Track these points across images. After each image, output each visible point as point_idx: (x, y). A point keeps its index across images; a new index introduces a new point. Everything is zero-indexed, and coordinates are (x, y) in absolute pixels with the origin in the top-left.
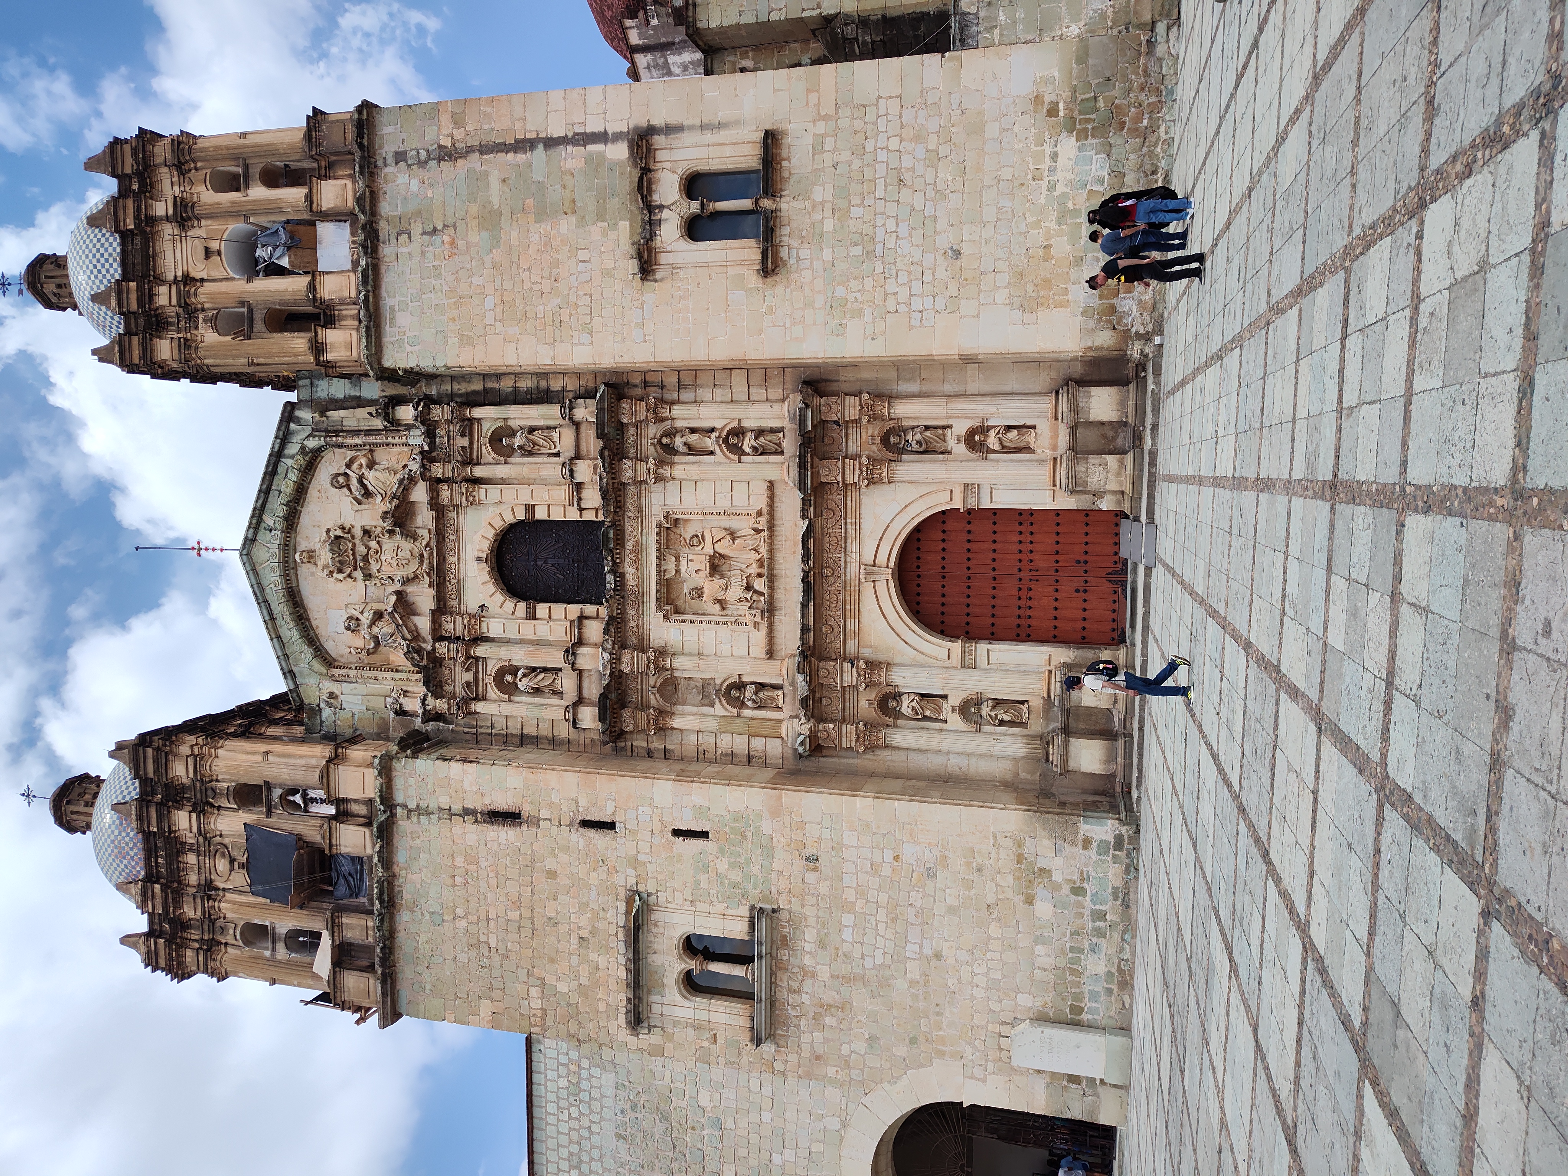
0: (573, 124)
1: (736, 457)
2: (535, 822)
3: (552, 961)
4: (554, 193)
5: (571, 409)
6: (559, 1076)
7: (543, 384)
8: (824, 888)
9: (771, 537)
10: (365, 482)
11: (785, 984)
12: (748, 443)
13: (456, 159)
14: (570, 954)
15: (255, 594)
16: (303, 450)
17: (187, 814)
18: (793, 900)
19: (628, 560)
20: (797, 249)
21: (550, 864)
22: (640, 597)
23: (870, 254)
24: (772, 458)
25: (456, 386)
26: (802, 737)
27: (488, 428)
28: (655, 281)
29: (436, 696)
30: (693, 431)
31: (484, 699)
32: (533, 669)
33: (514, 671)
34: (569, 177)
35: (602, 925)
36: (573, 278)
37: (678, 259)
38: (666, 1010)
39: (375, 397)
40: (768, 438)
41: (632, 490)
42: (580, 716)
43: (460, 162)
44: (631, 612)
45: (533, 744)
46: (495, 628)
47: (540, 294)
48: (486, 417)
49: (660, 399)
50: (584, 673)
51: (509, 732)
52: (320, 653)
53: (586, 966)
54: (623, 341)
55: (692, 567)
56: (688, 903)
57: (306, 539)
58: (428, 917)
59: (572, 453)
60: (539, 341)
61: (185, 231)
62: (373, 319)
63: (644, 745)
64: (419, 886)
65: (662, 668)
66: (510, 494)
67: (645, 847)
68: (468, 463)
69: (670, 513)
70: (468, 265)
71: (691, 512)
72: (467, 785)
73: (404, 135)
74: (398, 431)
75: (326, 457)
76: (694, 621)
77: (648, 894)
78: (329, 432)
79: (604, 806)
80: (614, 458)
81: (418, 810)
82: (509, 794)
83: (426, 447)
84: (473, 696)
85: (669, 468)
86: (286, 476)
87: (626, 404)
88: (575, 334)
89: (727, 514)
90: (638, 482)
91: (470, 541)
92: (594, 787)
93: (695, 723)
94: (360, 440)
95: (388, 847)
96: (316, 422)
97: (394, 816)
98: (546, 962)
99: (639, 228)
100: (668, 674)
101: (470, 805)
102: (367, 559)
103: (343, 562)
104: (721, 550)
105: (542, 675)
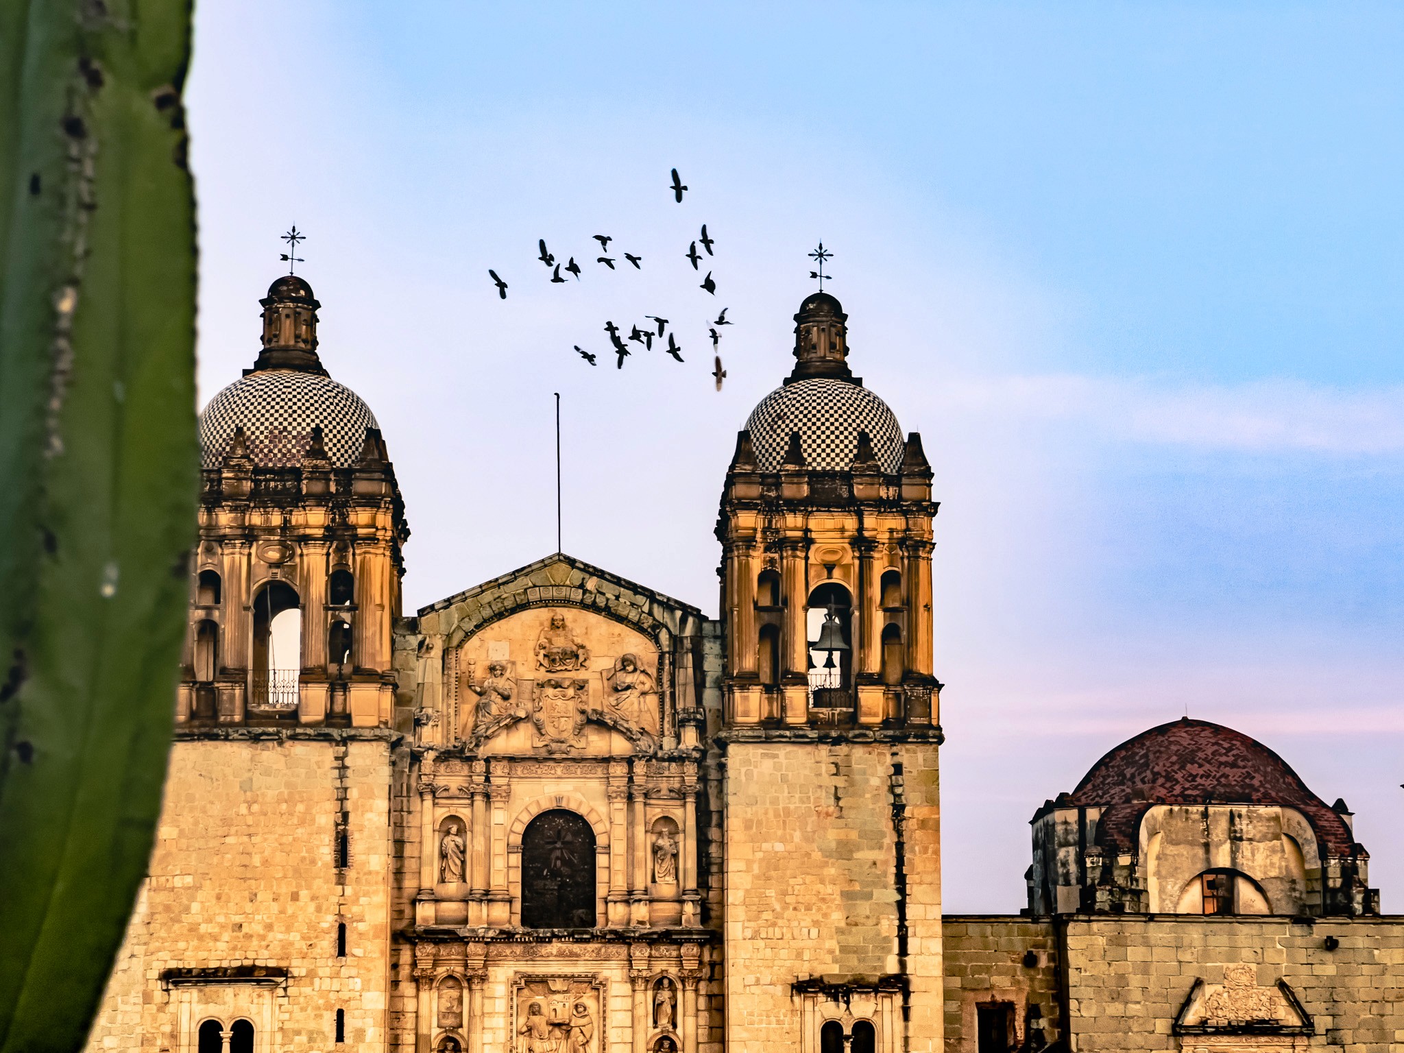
0: (914, 926)
2: (341, 880)
3: (219, 898)
4: (864, 908)
5: (692, 901)
7: (714, 869)
10: (628, 692)
13: (893, 821)
14: (226, 915)
15: (524, 569)
16: (657, 626)
17: (321, 522)
19: (564, 946)
21: (304, 894)
22: (531, 957)
25: (714, 784)
27: (677, 813)
28: (792, 996)
29: (437, 760)
30: (674, 1007)
31: (434, 804)
32: (463, 852)
33: (461, 832)
34: (875, 921)
35: (255, 942)
36: (796, 923)
37: (808, 1016)
38: (185, 1006)
41: (623, 950)
42: (427, 905)
43: (891, 824)
44: (518, 949)
45: (396, 853)
46: (499, 816)
47: (784, 893)
48: (686, 815)
49: (699, 980)
50: (461, 905)
51: (406, 829)
52: (469, 635)
53: (217, 930)
54: (746, 967)
55: (558, 1005)
56: (281, 1025)
57: (575, 621)
58: (247, 775)
59: (655, 896)
60: (747, 891)
61: (850, 543)
62: (768, 740)
63: (401, 962)
64: (275, 767)
65: (469, 980)
66: (619, 832)
67: (326, 984)
68: (646, 795)
69: (604, 986)
70: (809, 829)
71: (604, 1006)
72: (369, 815)
73: (915, 773)
74: (674, 726)
75: (651, 646)
76: (512, 1007)
77: (285, 989)
78: (673, 653)
79: (359, 947)
80: (653, 940)
81: (344, 768)
82: (363, 857)
83: (660, 754)
84: (437, 795)
85: (643, 988)
86: (632, 604)
87: (696, 950)
88: (752, 924)
89: (604, 1038)
90: (630, 960)
91: (576, 789)
92: (376, 936)
93: (424, 1011)
94: (666, 684)
95: (310, 739)
96: (682, 639)
97: (337, 745)
98: (217, 891)
99: (833, 982)
100: (465, 984)
101: (351, 818)
102: (557, 686)
103: (554, 661)
104: (572, 1033)
105: (458, 862)
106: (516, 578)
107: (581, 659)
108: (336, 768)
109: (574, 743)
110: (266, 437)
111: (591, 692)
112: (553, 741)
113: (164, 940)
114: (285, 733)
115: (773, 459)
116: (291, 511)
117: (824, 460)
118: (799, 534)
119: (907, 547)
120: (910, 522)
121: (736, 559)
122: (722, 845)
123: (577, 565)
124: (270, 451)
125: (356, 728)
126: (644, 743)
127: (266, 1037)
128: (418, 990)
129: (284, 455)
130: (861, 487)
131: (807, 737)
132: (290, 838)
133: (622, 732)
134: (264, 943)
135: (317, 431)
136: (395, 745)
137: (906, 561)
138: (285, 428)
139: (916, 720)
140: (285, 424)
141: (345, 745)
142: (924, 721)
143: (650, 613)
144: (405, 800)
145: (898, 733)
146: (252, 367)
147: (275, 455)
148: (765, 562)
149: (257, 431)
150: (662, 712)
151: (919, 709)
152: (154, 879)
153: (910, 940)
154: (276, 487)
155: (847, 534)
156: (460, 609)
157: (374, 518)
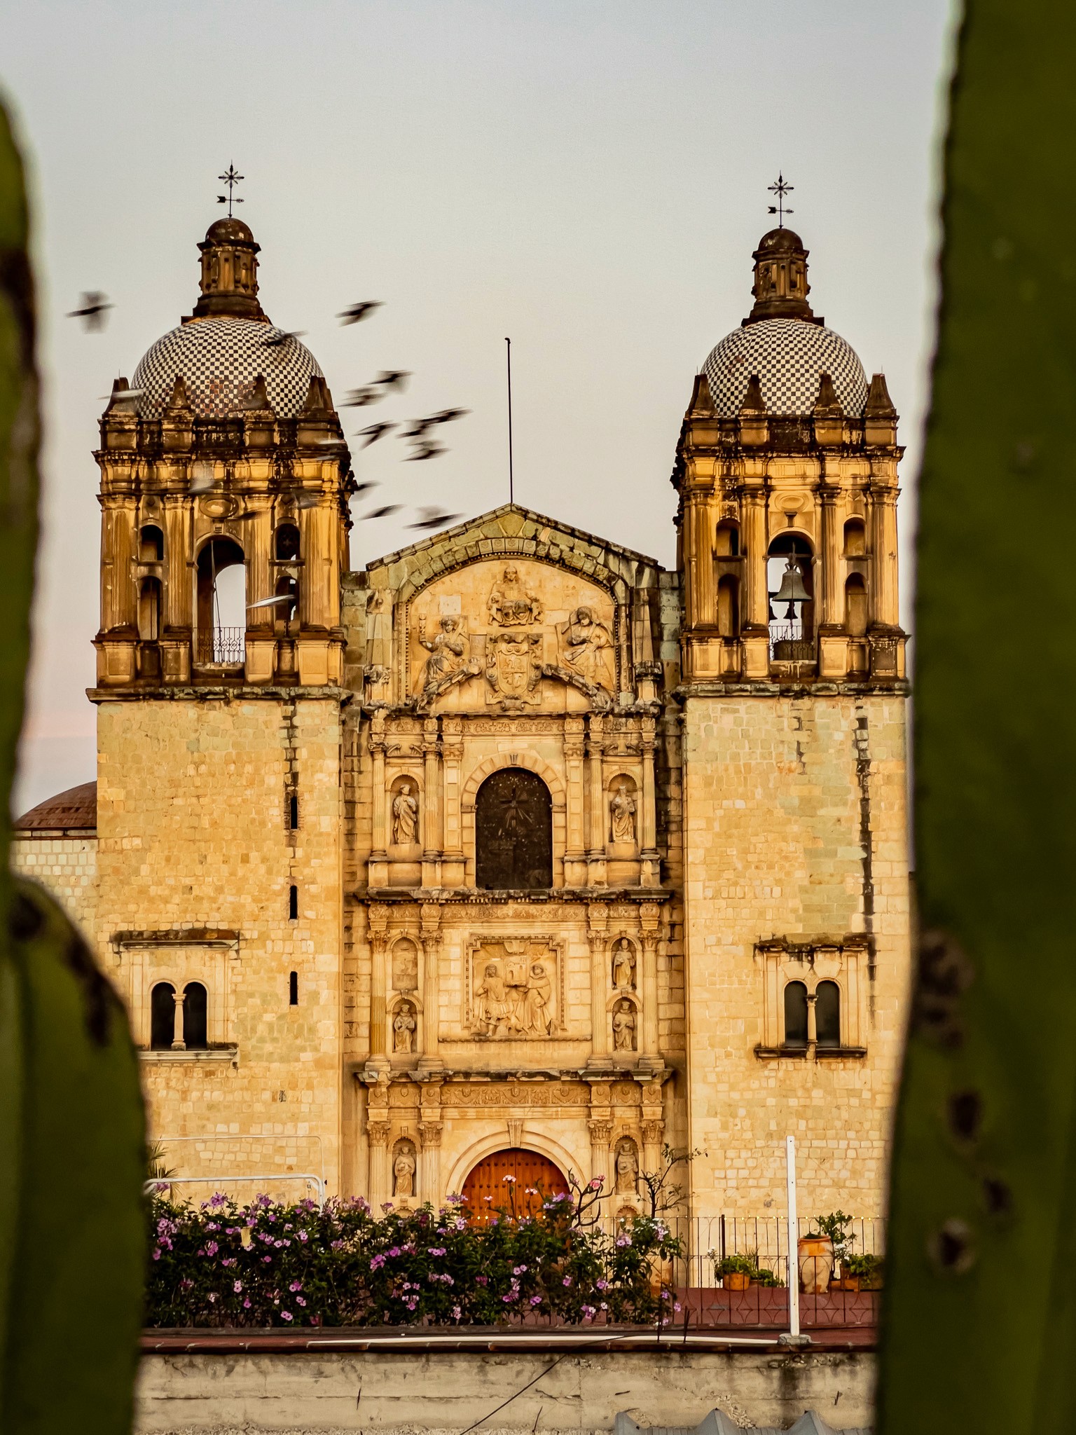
0: (880, 884)
1: (611, 1006)
2: (292, 841)
3: (168, 859)
4: (828, 866)
5: (651, 860)
6: (63, 866)
7: (673, 827)
8: (259, 1107)
9: (545, 1041)
10: (584, 646)
11: (173, 1075)
12: (623, 1018)
13: (859, 776)
14: (176, 876)
15: (474, 521)
16: (613, 577)
17: (266, 475)
18: (246, 1081)
19: (520, 907)
20: (776, 1077)
21: (254, 856)
22: (487, 919)
23: (770, 1135)
24: (611, 1040)
25: (672, 740)
26: (374, 1074)
27: (634, 770)
28: (754, 956)
29: (386, 719)
30: (633, 968)
31: (386, 764)
32: (416, 813)
33: (413, 792)
34: (839, 880)
35: (206, 904)
36: (758, 882)
37: (771, 976)
38: (137, 969)
39: (662, 657)
40: (627, 1038)
41: (580, 911)
42: (379, 867)
43: (856, 779)
44: (473, 911)
45: (347, 813)
46: (452, 775)
47: (746, 851)
48: (644, 772)
49: (659, 941)
50: (415, 866)
51: (357, 790)
52: (419, 589)
53: (167, 892)
54: (706, 927)
55: (515, 967)
56: (234, 987)
57: (528, 573)
58: (194, 736)
59: (613, 856)
60: (707, 850)
61: (812, 491)
62: (728, 694)
63: (354, 924)
64: (222, 727)
65: (424, 942)
66: (576, 791)
67: (279, 946)
68: (603, 752)
69: (562, 947)
70: (771, 785)
71: (562, 967)
72: (319, 776)
73: (880, 727)
74: (631, 681)
75: (607, 598)
76: (467, 969)
77: (237, 951)
78: (630, 605)
79: (311, 909)
80: (609, 901)
81: (293, 727)
82: (314, 819)
83: (617, 710)
84: (388, 755)
85: (601, 949)
86: (587, 556)
87: (655, 910)
88: (713, 883)
89: (562, 1000)
90: (588, 921)
91: (531, 747)
92: (327, 899)
93: (378, 974)
94: (623, 638)
95: (257, 698)
96: (638, 592)
97: (286, 704)
98: (166, 853)
99: (797, 941)
100: (420, 946)
101: (301, 779)
102: (511, 640)
103: (507, 615)
104: (530, 994)
105: (411, 823)
106: (467, 530)
107: (535, 612)
108: (284, 728)
109: (528, 699)
110: (207, 387)
111: (545, 646)
112: (507, 697)
113: (113, 902)
114: (232, 692)
115: (731, 402)
116: (234, 463)
117: (784, 403)
118: (759, 481)
119: (871, 493)
120: (875, 468)
121: (693, 508)
122: (682, 802)
123: (530, 515)
124: (212, 401)
125: (305, 687)
126: (600, 699)
127: (220, 1000)
128: (372, 952)
129: (226, 405)
130: (823, 431)
131: (769, 691)
132: (239, 799)
133: (577, 687)
134: (214, 906)
135: (260, 379)
136: (344, 704)
137: (870, 508)
138: (226, 377)
139: (881, 673)
140: (227, 373)
141: (293, 704)
142: (890, 673)
143: (606, 565)
144: (355, 760)
145: (862, 686)
146: (191, 314)
147: (217, 406)
148: (724, 510)
149: (197, 380)
150: (619, 666)
151: (884, 661)
152: (102, 841)
153: (875, 898)
154: (218, 438)
155: (809, 481)
156: (411, 563)
157: (320, 470)
